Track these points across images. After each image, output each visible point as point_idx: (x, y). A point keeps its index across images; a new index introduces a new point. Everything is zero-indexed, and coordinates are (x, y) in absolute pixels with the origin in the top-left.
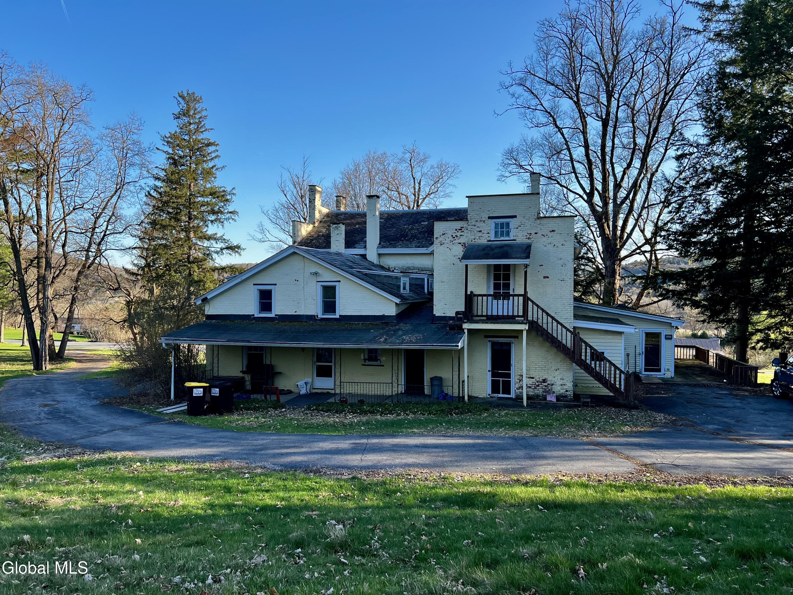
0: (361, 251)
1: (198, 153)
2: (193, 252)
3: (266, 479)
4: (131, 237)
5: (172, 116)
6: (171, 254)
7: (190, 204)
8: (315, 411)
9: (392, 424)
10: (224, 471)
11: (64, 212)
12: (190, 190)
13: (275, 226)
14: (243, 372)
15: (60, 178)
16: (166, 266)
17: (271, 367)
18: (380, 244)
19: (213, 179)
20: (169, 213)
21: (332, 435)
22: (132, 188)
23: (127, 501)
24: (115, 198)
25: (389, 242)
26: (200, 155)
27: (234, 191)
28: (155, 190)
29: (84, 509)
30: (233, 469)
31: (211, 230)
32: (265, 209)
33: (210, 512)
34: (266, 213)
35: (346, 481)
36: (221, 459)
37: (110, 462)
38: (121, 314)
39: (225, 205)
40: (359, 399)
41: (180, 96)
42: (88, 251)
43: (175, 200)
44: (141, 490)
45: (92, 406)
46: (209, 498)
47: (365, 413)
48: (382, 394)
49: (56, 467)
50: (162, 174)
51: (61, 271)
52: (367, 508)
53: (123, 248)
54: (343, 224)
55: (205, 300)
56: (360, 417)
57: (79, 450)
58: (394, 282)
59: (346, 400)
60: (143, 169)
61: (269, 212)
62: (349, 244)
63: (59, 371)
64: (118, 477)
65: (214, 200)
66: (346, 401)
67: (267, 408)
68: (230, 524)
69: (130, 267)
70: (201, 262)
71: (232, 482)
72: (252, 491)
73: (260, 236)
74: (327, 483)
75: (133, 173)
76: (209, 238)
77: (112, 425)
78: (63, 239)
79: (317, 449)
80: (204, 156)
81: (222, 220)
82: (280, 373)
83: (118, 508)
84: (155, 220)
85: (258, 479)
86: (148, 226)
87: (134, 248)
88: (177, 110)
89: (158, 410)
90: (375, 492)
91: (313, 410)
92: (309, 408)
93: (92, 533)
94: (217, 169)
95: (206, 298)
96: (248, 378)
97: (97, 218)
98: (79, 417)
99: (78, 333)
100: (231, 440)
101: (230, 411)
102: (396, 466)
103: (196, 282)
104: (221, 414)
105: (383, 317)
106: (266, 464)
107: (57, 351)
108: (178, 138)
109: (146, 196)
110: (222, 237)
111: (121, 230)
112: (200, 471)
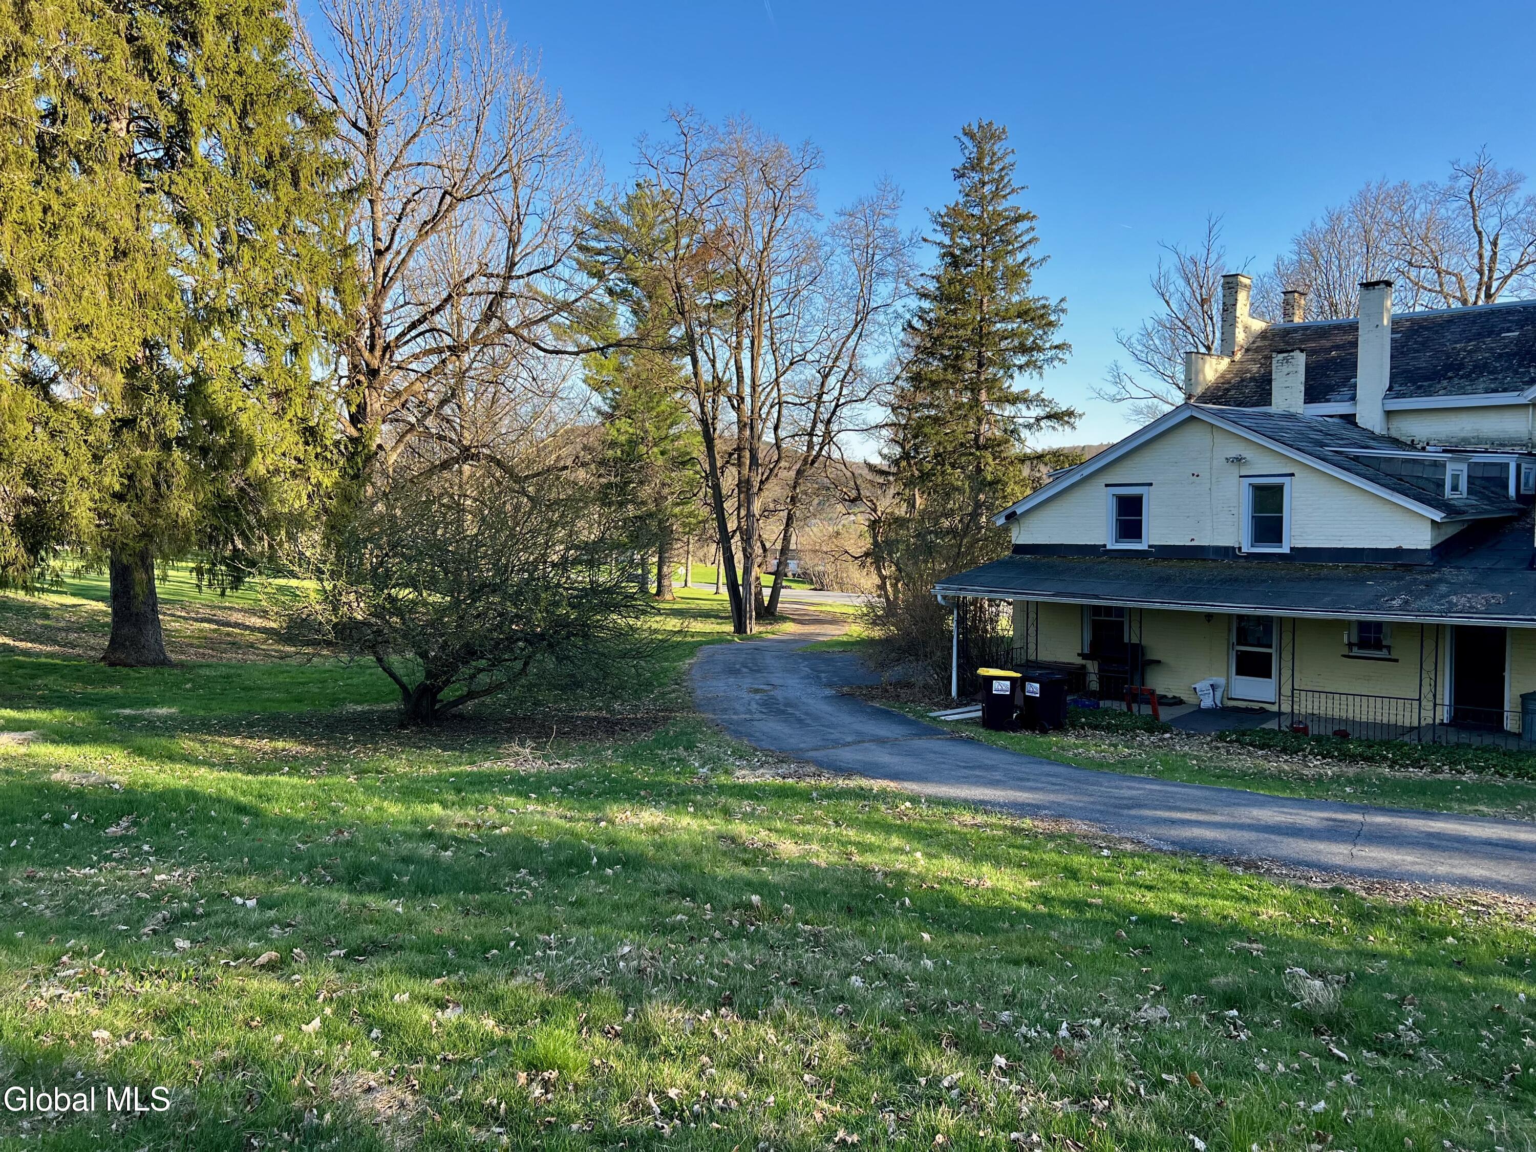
0: (1343, 408)
1: (998, 238)
2: (984, 427)
3: (1145, 865)
4: (879, 407)
5: (952, 173)
6: (946, 434)
7: (981, 337)
8: (1236, 745)
9: (1422, 789)
10: (1060, 837)
11: (776, 369)
12: (982, 311)
13: (1143, 368)
14: (1082, 655)
15: (771, 312)
16: (936, 456)
17: (1138, 650)
18: (1390, 389)
19: (1024, 285)
20: (943, 357)
21: (1278, 797)
22: (881, 318)
23: (899, 866)
24: (854, 337)
25: (1414, 383)
26: (1001, 241)
27: (1064, 305)
28: (920, 317)
29: (832, 867)
30: (1078, 836)
31: (1019, 383)
32: (1124, 335)
33: (1042, 908)
34: (1126, 344)
35: (1320, 893)
36: (1052, 815)
37: (861, 794)
38: (861, 543)
39: (1045, 333)
40: (1336, 728)
41: (966, 134)
42: (811, 434)
43: (955, 334)
44: (918, 850)
45: (826, 697)
46: (1039, 883)
47: (1353, 759)
48: (1393, 721)
49: (782, 793)
50: (932, 286)
51: (771, 470)
52: (1374, 956)
53: (865, 427)
54: (1302, 351)
55: (1012, 517)
56: (1340, 767)
57: (813, 769)
58: (1428, 473)
59: (1306, 728)
60: (901, 280)
61: (1133, 340)
62: (1313, 395)
63: (770, 636)
64: (877, 823)
65: (1025, 326)
66: (1305, 730)
67: (1133, 730)
68: (1085, 938)
69: (876, 460)
70: (999, 445)
71: (1079, 860)
72: (1119, 882)
73: (1112, 390)
74: (1275, 891)
75: (883, 290)
76: (1014, 400)
77: (858, 733)
78: (776, 415)
79: (1249, 821)
80: (1009, 243)
81: (1039, 363)
82: (1159, 662)
83: (886, 874)
84: (919, 373)
85: (1128, 862)
86: (906, 385)
87: (883, 426)
88: (959, 161)
89: (932, 714)
90: (1391, 927)
91: (1231, 742)
92: (1221, 738)
93: (849, 910)
94: (1032, 265)
95: (1014, 513)
96: (1092, 667)
97: (826, 376)
98: (807, 714)
99: (794, 575)
100: (1068, 783)
101: (1059, 727)
102: (1438, 879)
103: (991, 484)
104: (1044, 732)
105: (1398, 552)
106: (1141, 836)
107: (766, 603)
108: (961, 214)
109: (904, 329)
110: (1038, 395)
111: (863, 395)
112: (1016, 831)
